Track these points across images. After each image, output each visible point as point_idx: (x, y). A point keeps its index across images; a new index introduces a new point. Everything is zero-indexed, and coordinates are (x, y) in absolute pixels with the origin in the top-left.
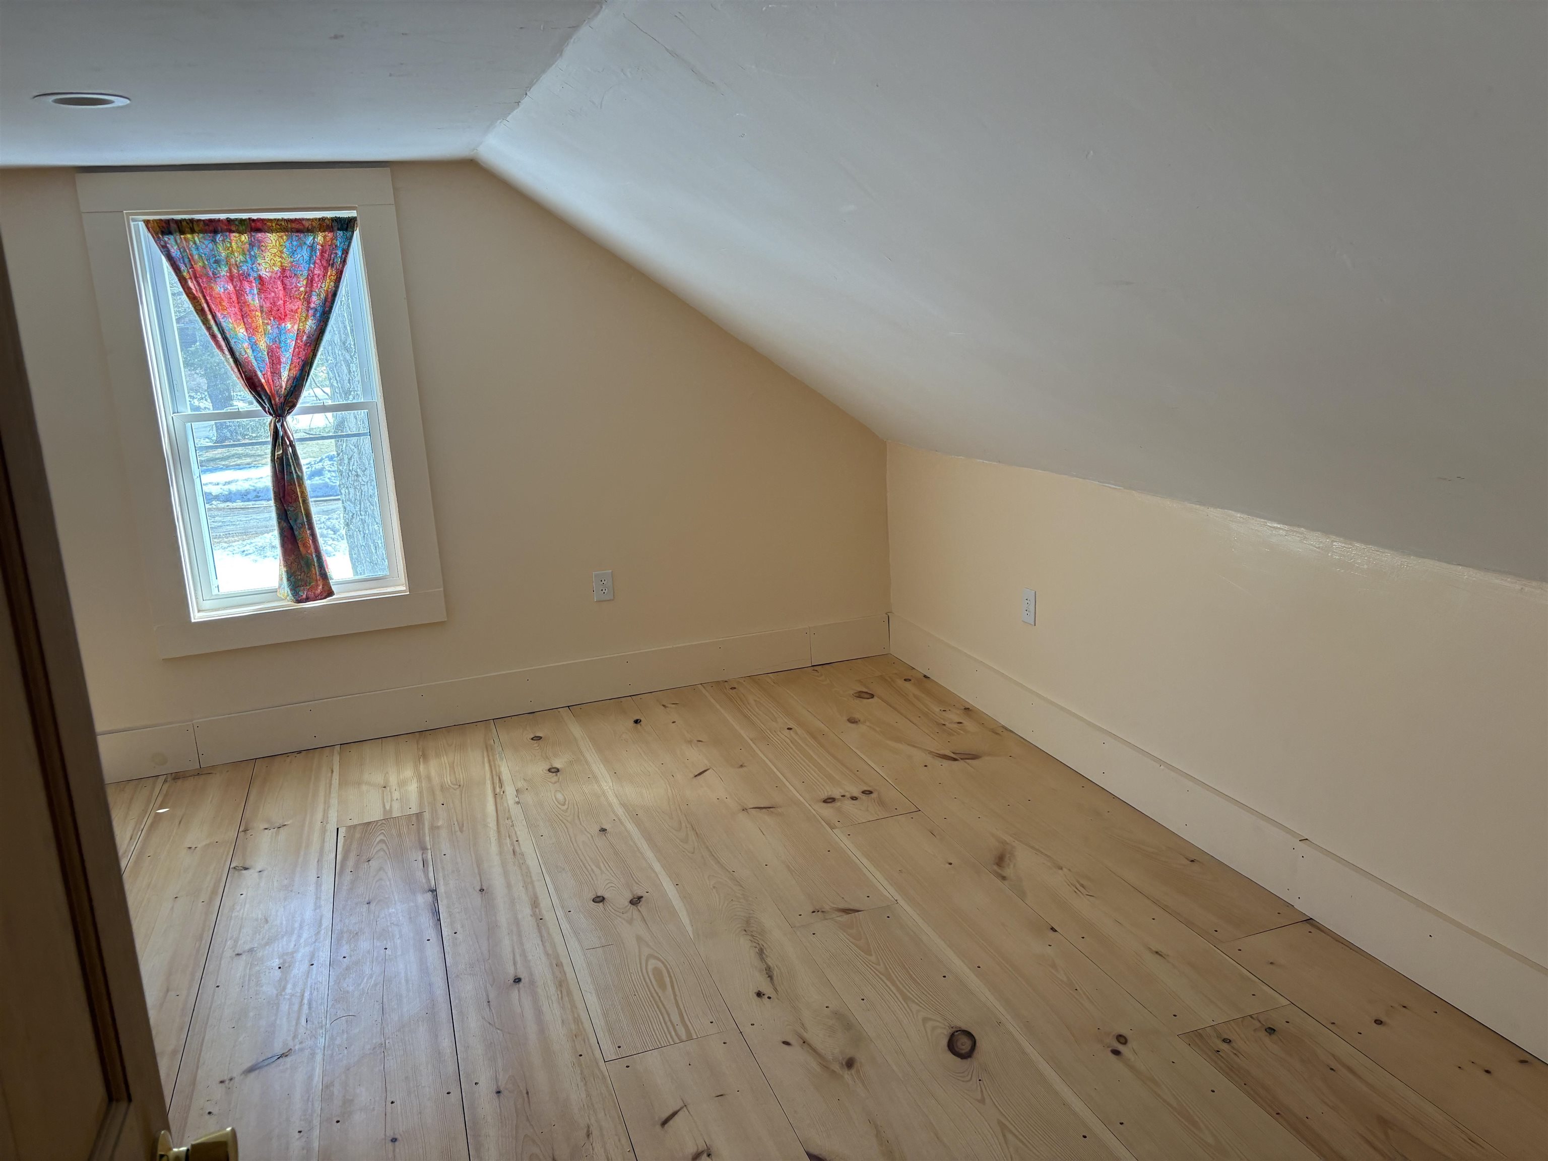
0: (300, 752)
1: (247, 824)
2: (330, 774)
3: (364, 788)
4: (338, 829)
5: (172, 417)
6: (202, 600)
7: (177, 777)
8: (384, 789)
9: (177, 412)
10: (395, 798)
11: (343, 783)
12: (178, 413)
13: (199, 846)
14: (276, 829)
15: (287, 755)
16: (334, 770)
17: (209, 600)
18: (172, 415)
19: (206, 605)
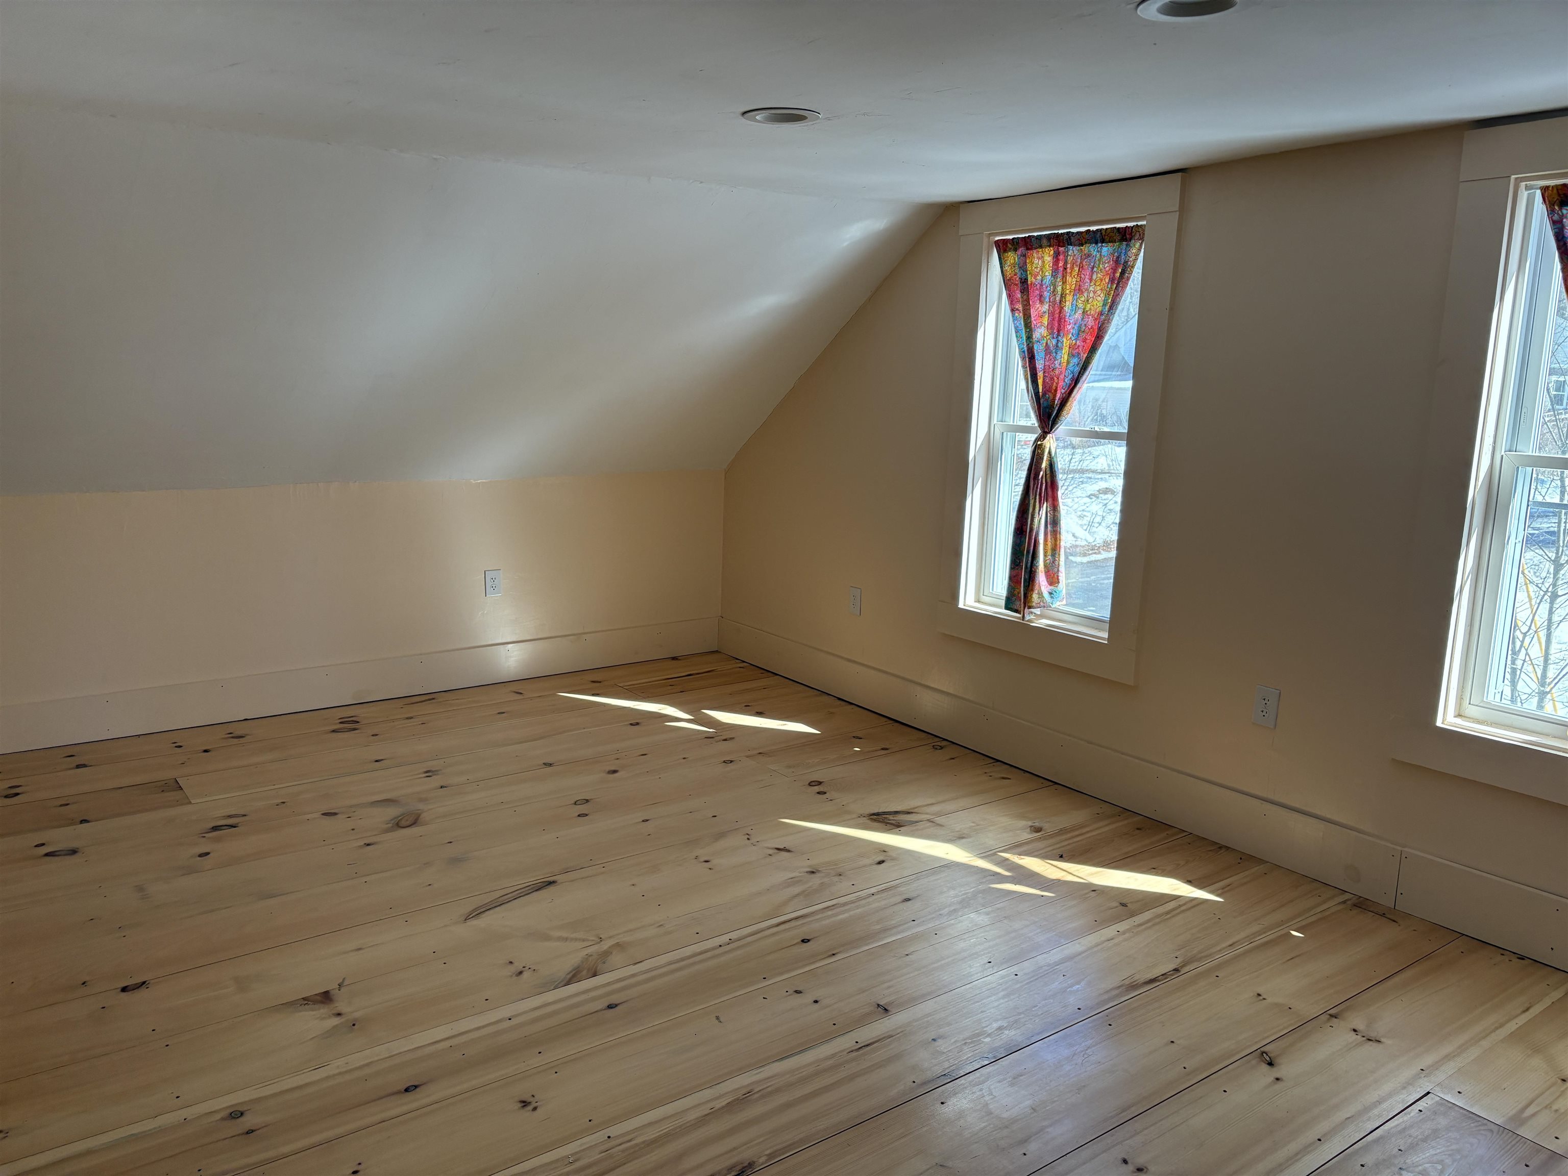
0: (1522, 958)
1: (1342, 1011)
2: (1519, 1011)
3: (1536, 1061)
4: (1428, 1093)
5: (1502, 456)
6: (1468, 702)
7: (1361, 904)
8: (1560, 1081)
9: (1514, 449)
10: (1555, 1107)
11: (1516, 1037)
12: (1516, 452)
13: (1269, 1000)
14: (1364, 1039)
15: (1502, 951)
16: (1531, 1011)
17: (1477, 706)
18: (1503, 453)
19: (1472, 711)
